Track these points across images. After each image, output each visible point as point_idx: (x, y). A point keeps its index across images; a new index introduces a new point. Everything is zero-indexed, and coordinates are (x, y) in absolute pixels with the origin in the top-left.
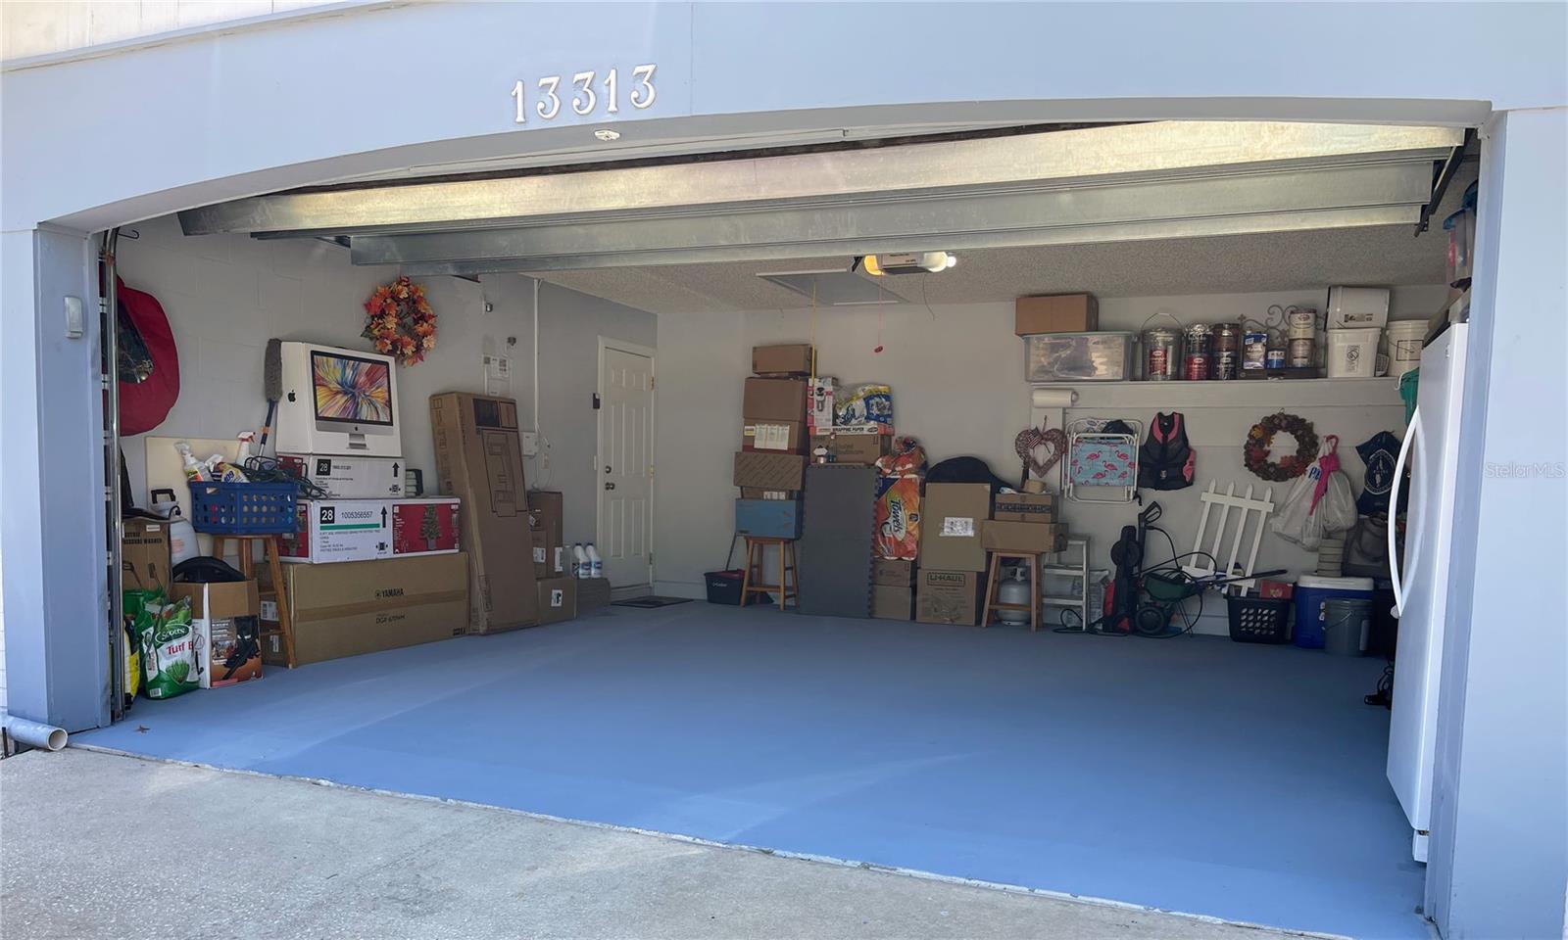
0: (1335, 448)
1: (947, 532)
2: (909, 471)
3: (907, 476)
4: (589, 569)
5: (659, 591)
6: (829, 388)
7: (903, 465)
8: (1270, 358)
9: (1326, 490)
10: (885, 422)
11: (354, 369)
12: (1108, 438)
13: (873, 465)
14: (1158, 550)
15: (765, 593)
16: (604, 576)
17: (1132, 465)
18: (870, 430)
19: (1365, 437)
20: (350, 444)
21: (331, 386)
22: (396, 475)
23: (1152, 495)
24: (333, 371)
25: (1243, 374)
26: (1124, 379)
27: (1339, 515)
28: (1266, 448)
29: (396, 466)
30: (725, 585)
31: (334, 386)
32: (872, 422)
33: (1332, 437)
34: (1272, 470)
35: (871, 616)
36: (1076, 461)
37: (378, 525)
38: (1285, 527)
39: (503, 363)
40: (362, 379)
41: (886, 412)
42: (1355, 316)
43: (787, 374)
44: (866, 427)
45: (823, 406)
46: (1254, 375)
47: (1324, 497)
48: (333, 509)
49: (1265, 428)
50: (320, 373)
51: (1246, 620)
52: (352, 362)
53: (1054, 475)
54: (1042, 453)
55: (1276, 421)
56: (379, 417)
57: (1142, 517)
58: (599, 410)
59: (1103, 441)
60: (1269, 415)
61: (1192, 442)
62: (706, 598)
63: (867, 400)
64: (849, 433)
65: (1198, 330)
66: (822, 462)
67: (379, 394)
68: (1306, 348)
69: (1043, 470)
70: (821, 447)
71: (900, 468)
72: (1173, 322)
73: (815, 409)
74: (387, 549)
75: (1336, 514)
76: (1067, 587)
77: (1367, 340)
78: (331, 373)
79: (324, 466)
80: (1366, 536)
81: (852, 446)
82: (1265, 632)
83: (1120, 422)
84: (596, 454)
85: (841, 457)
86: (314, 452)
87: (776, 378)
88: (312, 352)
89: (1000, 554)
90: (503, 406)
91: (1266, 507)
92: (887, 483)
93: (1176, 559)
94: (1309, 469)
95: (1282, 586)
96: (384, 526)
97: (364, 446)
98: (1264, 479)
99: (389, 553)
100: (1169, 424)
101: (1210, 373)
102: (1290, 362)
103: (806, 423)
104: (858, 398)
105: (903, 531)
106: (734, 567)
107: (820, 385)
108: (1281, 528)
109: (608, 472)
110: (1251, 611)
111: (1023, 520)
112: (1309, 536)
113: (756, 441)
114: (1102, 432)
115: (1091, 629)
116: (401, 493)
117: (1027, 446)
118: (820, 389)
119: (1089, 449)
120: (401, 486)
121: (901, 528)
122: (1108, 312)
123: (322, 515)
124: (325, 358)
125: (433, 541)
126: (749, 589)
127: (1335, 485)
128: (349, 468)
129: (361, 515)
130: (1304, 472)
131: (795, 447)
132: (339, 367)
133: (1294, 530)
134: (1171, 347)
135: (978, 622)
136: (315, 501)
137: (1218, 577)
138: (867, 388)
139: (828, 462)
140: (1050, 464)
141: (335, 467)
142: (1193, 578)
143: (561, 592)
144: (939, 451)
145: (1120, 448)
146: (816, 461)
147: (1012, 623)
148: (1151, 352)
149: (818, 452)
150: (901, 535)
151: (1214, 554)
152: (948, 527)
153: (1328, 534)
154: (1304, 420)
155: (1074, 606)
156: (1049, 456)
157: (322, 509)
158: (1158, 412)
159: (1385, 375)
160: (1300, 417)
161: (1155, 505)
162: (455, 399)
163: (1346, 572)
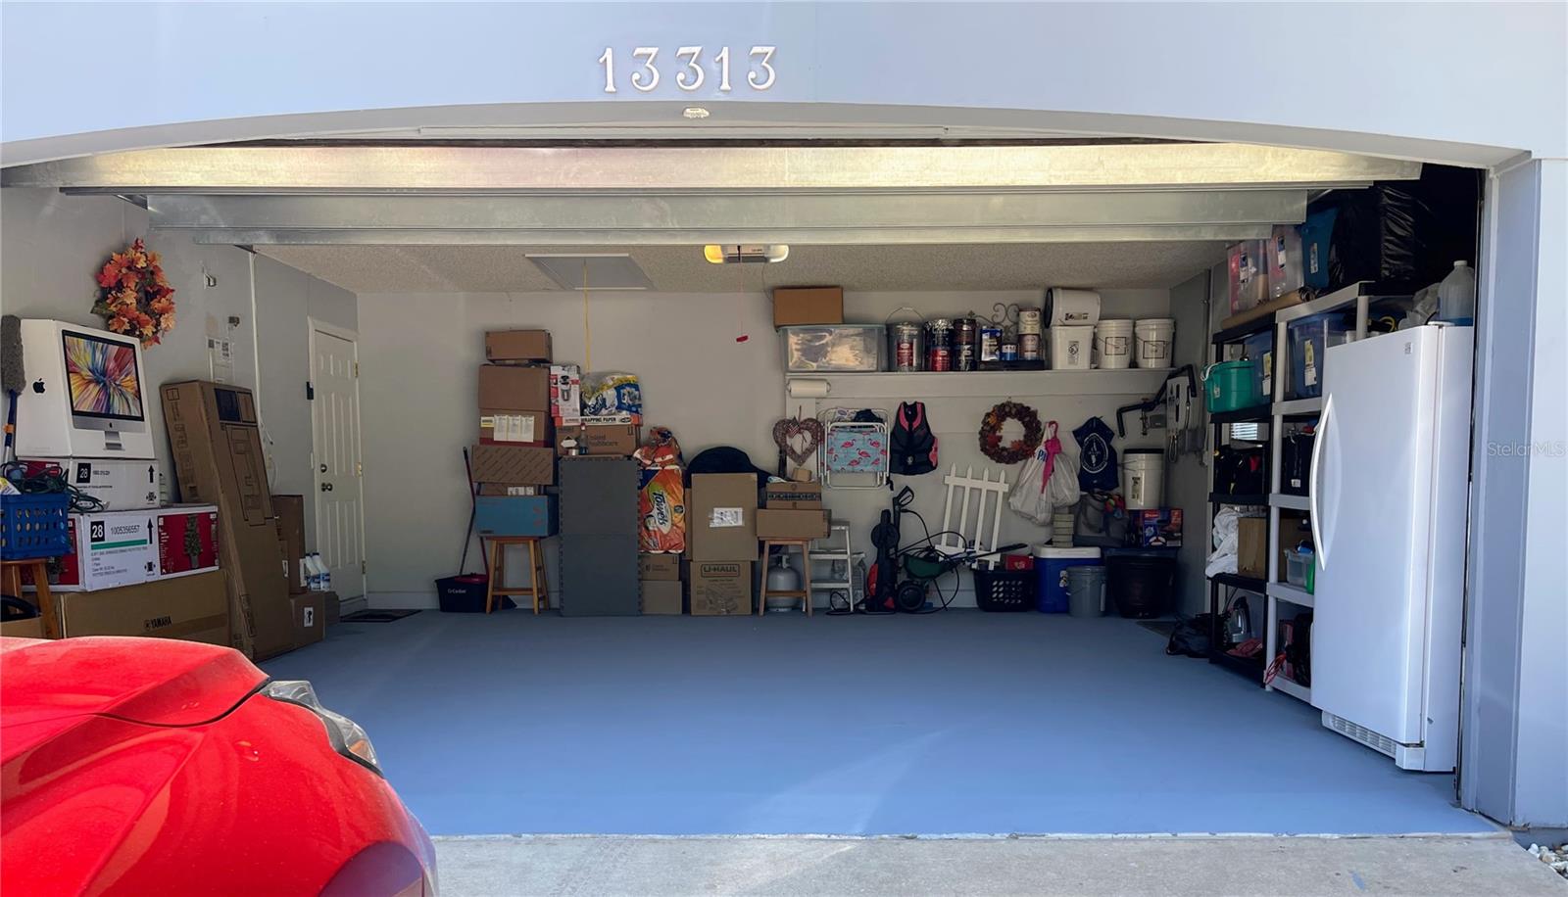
0: (1056, 432)
1: (716, 523)
2: (671, 462)
3: (667, 468)
4: (319, 583)
5: (376, 604)
6: (574, 376)
7: (663, 456)
8: (1004, 351)
9: (1053, 470)
10: (637, 412)
11: (104, 353)
12: (860, 427)
13: (631, 456)
14: (911, 533)
15: (506, 596)
16: (333, 590)
17: (884, 452)
18: (622, 420)
19: (1079, 421)
20: (107, 444)
21: (83, 373)
22: (152, 481)
23: (902, 480)
24: (84, 355)
25: (982, 366)
26: (877, 371)
27: (1067, 492)
28: (998, 434)
29: (151, 470)
30: (464, 592)
31: (86, 373)
32: (624, 412)
33: (1054, 422)
34: (1005, 453)
35: (640, 612)
36: (832, 449)
37: (144, 542)
38: (1022, 506)
39: (225, 346)
40: (112, 365)
41: (637, 402)
42: (1074, 315)
43: (527, 362)
44: (618, 417)
45: (568, 395)
46: (991, 366)
47: (1052, 477)
48: (102, 523)
49: (998, 416)
50: (72, 357)
51: (997, 591)
52: (100, 344)
53: (812, 462)
54: (798, 442)
55: (1007, 410)
56: (130, 411)
57: (896, 501)
58: (312, 401)
59: (855, 430)
60: (999, 404)
61: (934, 430)
62: (439, 607)
63: (618, 389)
64: (600, 424)
65: (941, 324)
66: (574, 454)
67: (128, 382)
68: (1035, 342)
69: (801, 459)
70: (568, 438)
71: (660, 459)
72: (915, 317)
73: (560, 398)
74: (154, 569)
75: (1063, 491)
76: (826, 571)
77: (1083, 335)
78: (82, 357)
79: (84, 470)
80: (1090, 510)
81: (604, 437)
82: (1013, 601)
83: (869, 411)
84: (312, 451)
85: (592, 449)
86: (74, 455)
87: (515, 365)
88: (63, 331)
89: (772, 543)
90: (241, 397)
91: (1002, 488)
92: (647, 476)
93: (928, 538)
94: (1037, 451)
95: (1025, 558)
96: (151, 542)
97: (118, 447)
98: (997, 462)
99: (157, 575)
100: (912, 412)
101: (953, 365)
102: (1022, 355)
103: (550, 415)
104: (609, 387)
105: (669, 524)
106: (467, 571)
107: (565, 373)
108: (1019, 505)
109: (324, 471)
110: (1001, 583)
111: (795, 507)
112: (1042, 513)
113: (495, 434)
114: (854, 421)
115: (857, 611)
116: (157, 502)
117: (784, 435)
118: (565, 378)
119: (843, 437)
120: (157, 494)
121: (665, 521)
122: (853, 304)
123: (92, 531)
124: (75, 339)
125: (196, 557)
126: (497, 593)
127: (1059, 465)
128: (108, 473)
129: (129, 530)
130: (1032, 454)
131: (542, 439)
132: (89, 350)
133: (1029, 508)
134: (915, 340)
135: (755, 610)
136: (85, 515)
137: (969, 553)
138: (616, 377)
139: (580, 454)
140: (808, 452)
141: (96, 473)
142: (946, 556)
143: (311, 609)
144: (693, 440)
145: (873, 436)
146: (567, 453)
147: (780, 610)
148: (899, 345)
149: (566, 444)
150: (665, 529)
151: (962, 532)
152: (718, 517)
153: (1055, 510)
154: (1028, 408)
155: (838, 589)
156: (806, 445)
157: (93, 524)
158: (901, 402)
159: (1096, 368)
160: (1026, 405)
161: (907, 489)
162: (198, 390)
163: (1078, 542)
